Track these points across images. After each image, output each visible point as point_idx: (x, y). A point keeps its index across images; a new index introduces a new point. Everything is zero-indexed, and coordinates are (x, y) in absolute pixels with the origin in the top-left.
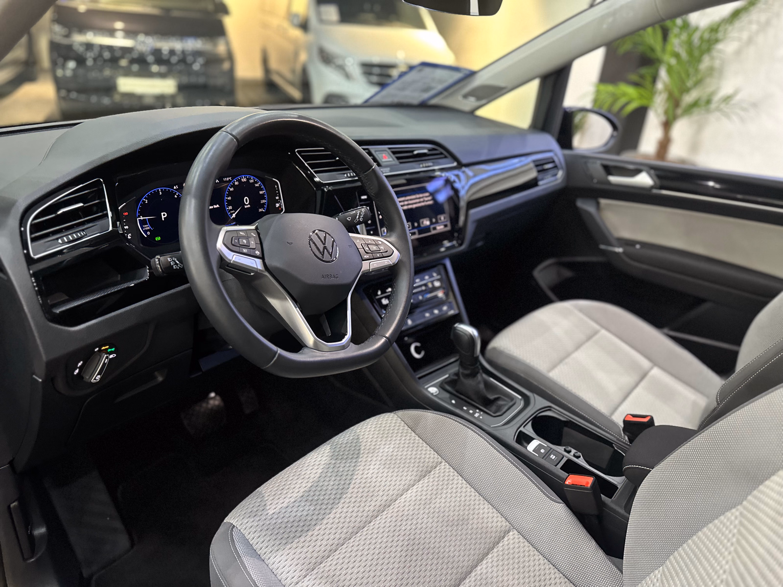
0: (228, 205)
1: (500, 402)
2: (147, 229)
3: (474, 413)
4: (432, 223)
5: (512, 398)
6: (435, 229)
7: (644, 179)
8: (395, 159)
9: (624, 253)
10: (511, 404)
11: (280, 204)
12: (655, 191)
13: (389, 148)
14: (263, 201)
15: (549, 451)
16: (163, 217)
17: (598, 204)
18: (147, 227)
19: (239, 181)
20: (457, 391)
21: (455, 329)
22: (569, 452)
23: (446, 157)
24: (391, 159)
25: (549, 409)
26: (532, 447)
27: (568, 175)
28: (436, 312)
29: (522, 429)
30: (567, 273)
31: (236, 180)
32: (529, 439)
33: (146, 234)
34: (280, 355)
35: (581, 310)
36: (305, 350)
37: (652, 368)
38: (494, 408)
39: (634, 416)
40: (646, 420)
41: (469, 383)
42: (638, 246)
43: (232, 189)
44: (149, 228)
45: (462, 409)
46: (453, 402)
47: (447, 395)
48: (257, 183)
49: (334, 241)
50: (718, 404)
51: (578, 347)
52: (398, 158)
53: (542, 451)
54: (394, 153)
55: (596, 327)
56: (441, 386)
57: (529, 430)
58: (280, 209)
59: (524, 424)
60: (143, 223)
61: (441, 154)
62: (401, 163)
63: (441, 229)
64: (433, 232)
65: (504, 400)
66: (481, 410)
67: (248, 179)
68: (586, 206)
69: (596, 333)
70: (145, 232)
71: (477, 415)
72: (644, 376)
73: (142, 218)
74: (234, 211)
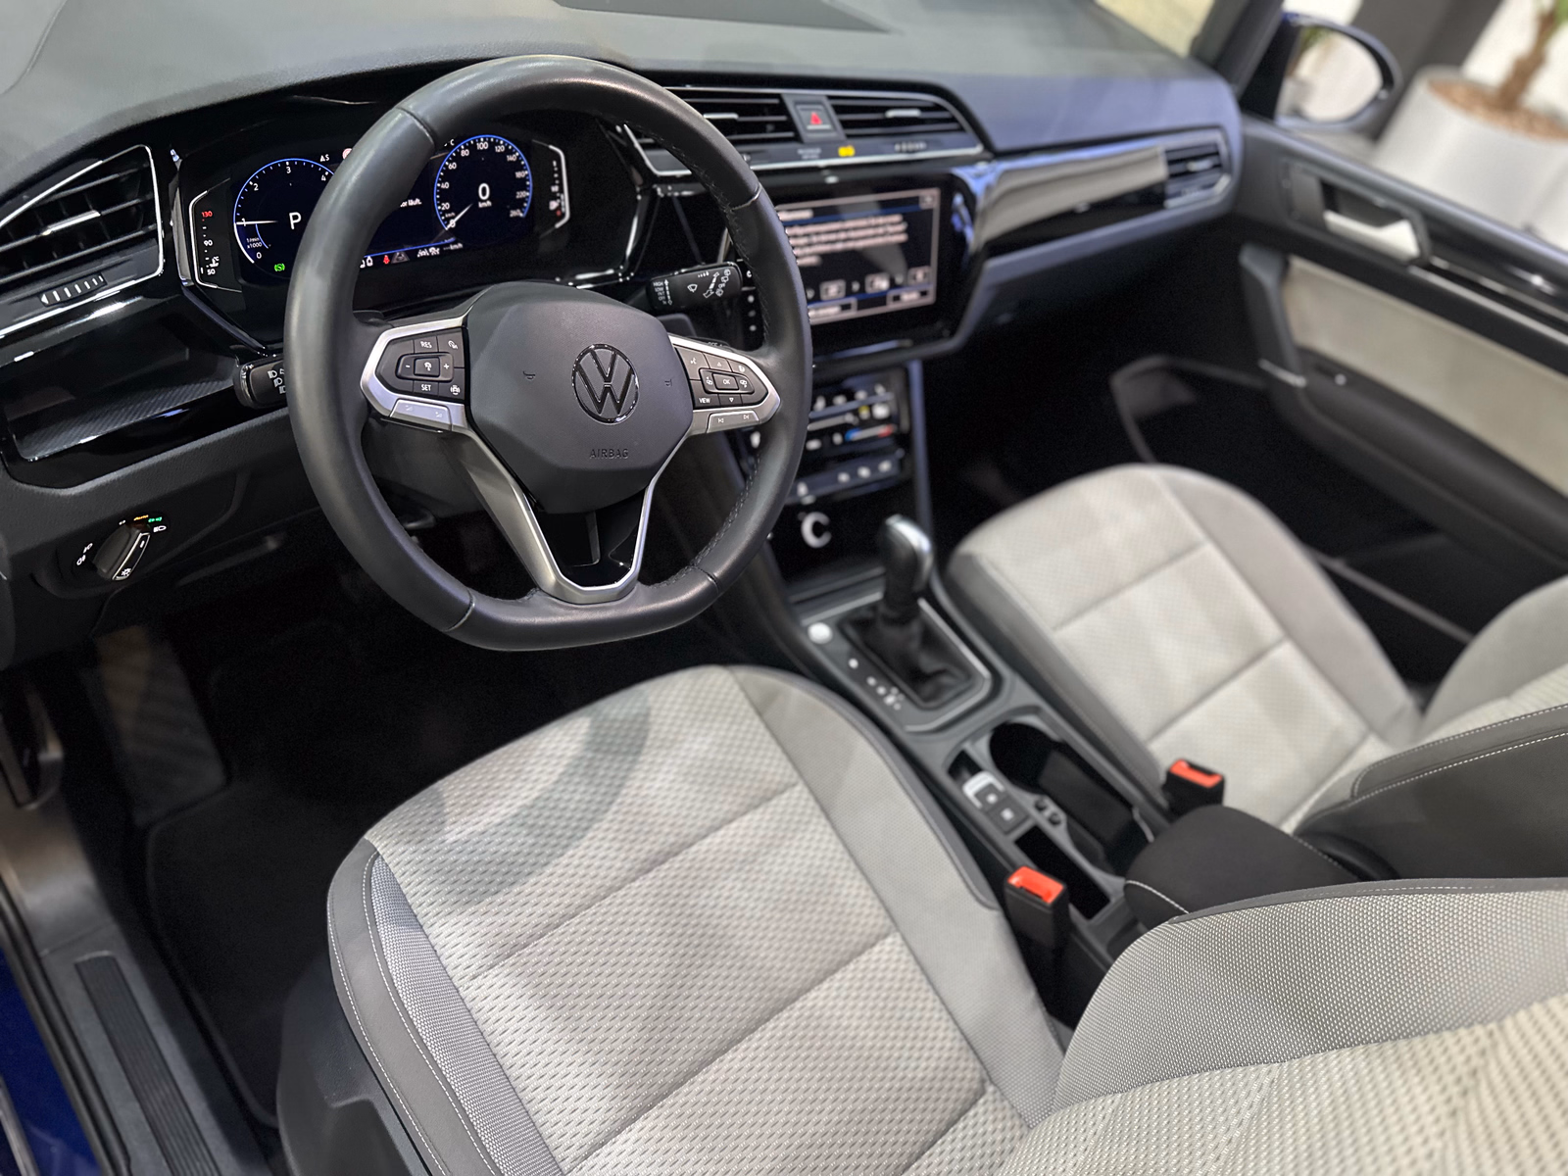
0: (442, 200)
1: (945, 680)
2: (255, 245)
3: (888, 693)
4: (893, 285)
5: (969, 673)
6: (897, 298)
7: (1401, 238)
8: (839, 126)
9: (1306, 390)
10: (961, 687)
11: (560, 204)
12: (1417, 272)
13: (830, 98)
14: (521, 194)
15: (1005, 801)
16: (292, 222)
17: (1286, 266)
18: (257, 242)
19: (472, 148)
20: (867, 645)
21: (886, 529)
22: (1040, 808)
23: (961, 129)
24: (827, 127)
25: (1035, 710)
26: (973, 786)
27: (1240, 192)
28: (864, 472)
29: (968, 747)
30: (1182, 395)
31: (465, 145)
32: (975, 769)
33: (254, 257)
34: (475, 612)
35: (1178, 491)
36: (535, 597)
37: (1278, 643)
38: (928, 688)
39: (1193, 767)
40: (1208, 782)
41: (892, 635)
42: (1341, 380)
43: (453, 166)
44: (260, 245)
45: (863, 683)
46: (854, 663)
47: (844, 647)
48: (511, 152)
49: (631, 371)
50: (1352, 796)
51: (1143, 576)
52: (845, 124)
53: (992, 799)
54: (839, 110)
55: (1197, 533)
56: (840, 626)
57: (980, 750)
58: (559, 213)
59: (974, 737)
60: (248, 233)
61: (953, 120)
62: (849, 136)
63: (911, 301)
64: (892, 306)
65: (953, 675)
66: (901, 691)
67: (492, 145)
68: (1257, 265)
69: (1191, 547)
70: (252, 252)
71: (890, 700)
72: (1258, 656)
73: (245, 223)
74: (453, 214)
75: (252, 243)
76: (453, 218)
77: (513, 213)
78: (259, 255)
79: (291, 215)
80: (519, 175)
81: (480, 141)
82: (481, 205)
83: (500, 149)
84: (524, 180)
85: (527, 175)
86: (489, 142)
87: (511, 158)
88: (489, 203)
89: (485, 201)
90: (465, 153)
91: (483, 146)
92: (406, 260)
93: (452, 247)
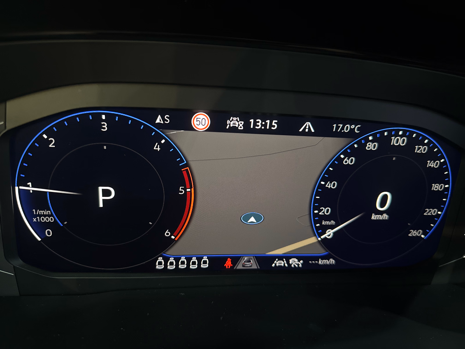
2: (44, 219)
16: (101, 198)
18: (46, 215)
19: (383, 141)
48: (435, 157)
60: (35, 202)
73: (31, 189)
74: (333, 222)
75: (40, 216)
76: (332, 227)
77: (414, 233)
78: (49, 233)
79: (101, 189)
80: (436, 187)
81: (397, 135)
82: (374, 217)
83: (421, 149)
84: (441, 194)
85: (446, 189)
86: (410, 138)
87: (431, 164)
88: (385, 216)
89: (381, 213)
90: (371, 146)
91: (399, 141)
92: (255, 267)
93: (320, 262)
